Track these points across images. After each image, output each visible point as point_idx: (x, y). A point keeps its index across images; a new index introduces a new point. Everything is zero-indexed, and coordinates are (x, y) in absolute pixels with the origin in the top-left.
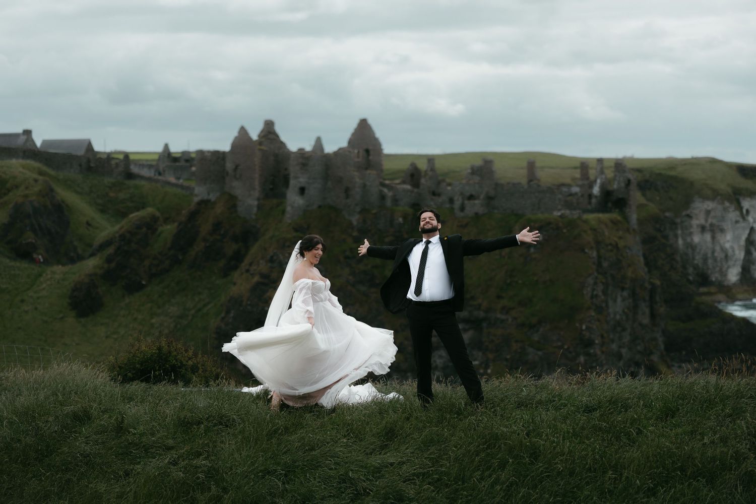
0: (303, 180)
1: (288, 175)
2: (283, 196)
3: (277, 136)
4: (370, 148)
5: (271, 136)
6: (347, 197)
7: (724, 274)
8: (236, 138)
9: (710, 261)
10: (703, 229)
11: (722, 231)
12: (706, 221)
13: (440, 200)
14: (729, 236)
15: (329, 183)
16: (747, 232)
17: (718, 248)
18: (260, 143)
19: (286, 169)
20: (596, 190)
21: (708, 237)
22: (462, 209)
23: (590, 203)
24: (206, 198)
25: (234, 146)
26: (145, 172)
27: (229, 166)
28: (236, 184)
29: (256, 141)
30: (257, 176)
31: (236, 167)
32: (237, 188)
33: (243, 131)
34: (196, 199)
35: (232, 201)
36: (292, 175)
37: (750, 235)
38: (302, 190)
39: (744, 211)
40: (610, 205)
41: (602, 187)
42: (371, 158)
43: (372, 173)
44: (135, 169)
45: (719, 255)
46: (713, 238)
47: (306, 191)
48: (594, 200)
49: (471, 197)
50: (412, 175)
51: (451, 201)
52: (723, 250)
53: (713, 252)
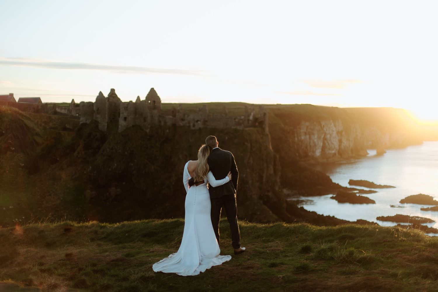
0: (125, 114)
1: (120, 112)
2: (117, 121)
3: (116, 95)
4: (156, 100)
5: (114, 95)
6: (145, 121)
7: (314, 152)
8: (98, 96)
9: (308, 147)
10: (305, 134)
11: (313, 134)
12: (307, 130)
13: (184, 122)
14: (316, 136)
15: (137, 116)
16: (323, 135)
17: (312, 142)
18: (108, 98)
19: (120, 110)
20: (251, 118)
21: (308, 137)
22: (194, 126)
23: (248, 123)
24: (85, 122)
25: (97, 99)
26: (63, 111)
27: (95, 108)
28: (98, 116)
29: (107, 98)
30: (107, 112)
31: (98, 110)
32: (99, 118)
33: (101, 93)
34: (81, 123)
35: (96, 123)
36: (121, 112)
37: (325, 136)
38: (125, 119)
39: (322, 126)
40: (257, 124)
41: (254, 116)
42: (156, 104)
43: (156, 112)
44: (58, 110)
45: (312, 144)
46: (310, 137)
47: (127, 119)
48: (250, 122)
49: (197, 121)
50: (173, 112)
51: (189, 123)
52: (314, 142)
53: (310, 143)
